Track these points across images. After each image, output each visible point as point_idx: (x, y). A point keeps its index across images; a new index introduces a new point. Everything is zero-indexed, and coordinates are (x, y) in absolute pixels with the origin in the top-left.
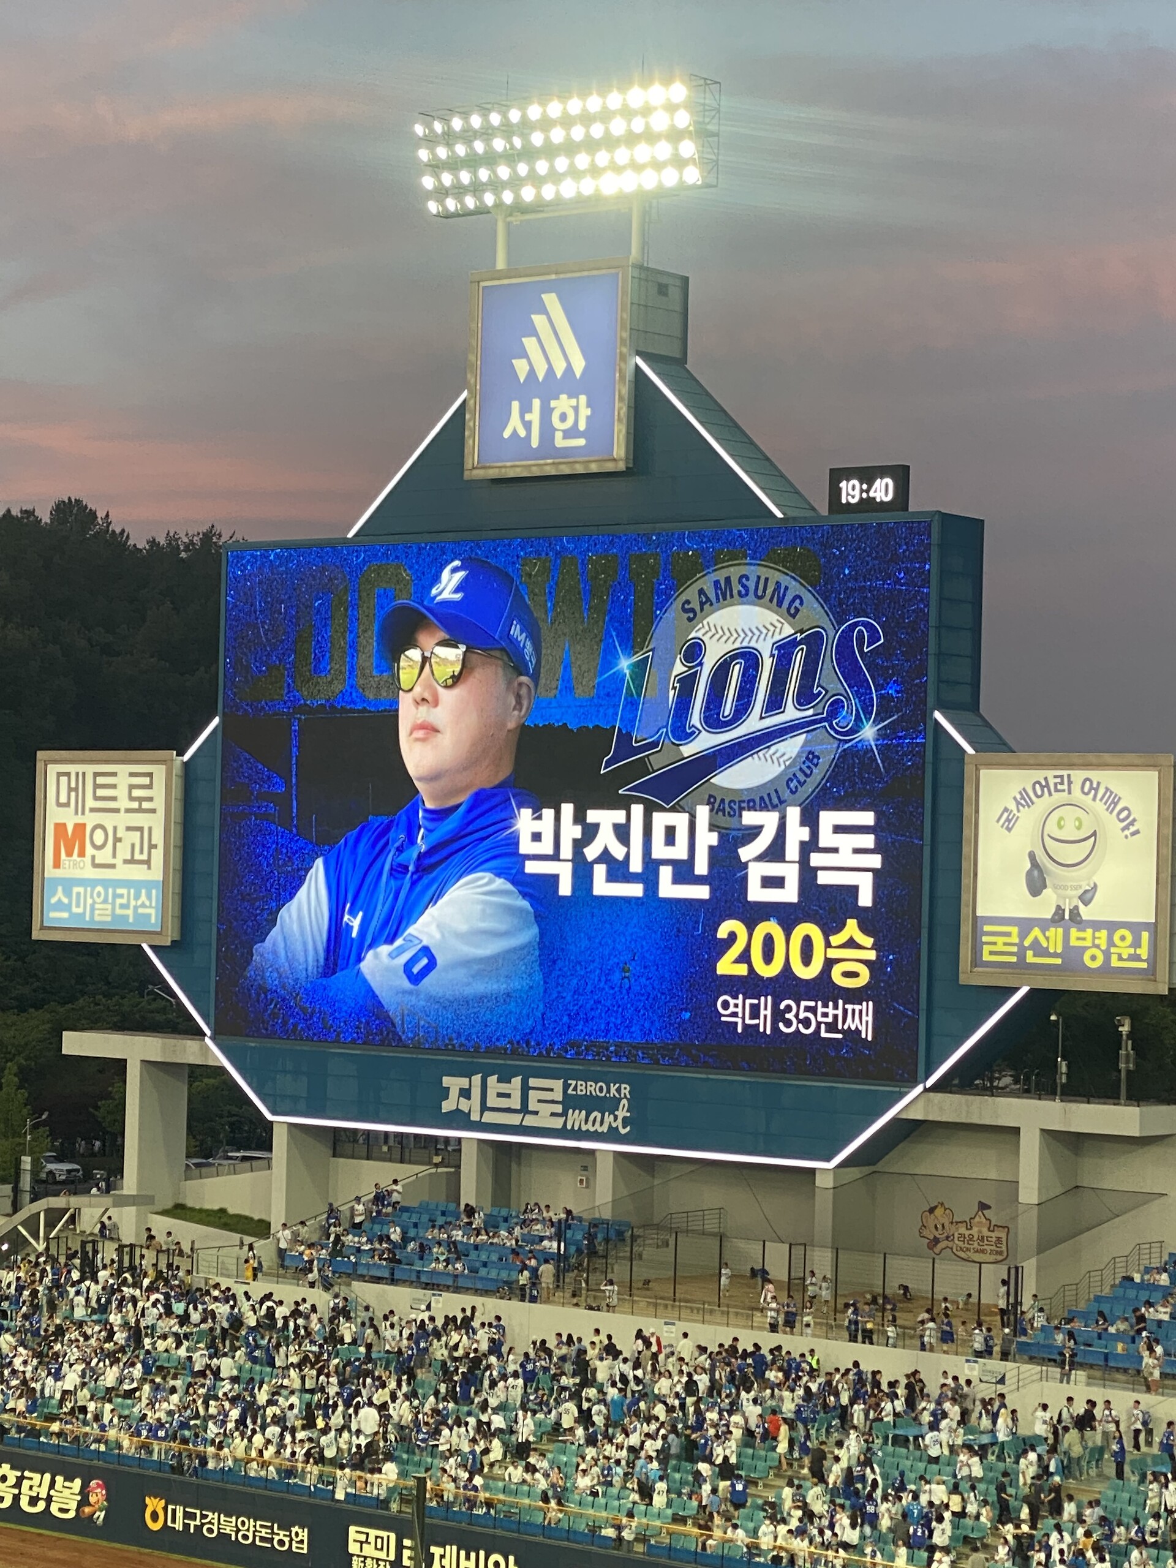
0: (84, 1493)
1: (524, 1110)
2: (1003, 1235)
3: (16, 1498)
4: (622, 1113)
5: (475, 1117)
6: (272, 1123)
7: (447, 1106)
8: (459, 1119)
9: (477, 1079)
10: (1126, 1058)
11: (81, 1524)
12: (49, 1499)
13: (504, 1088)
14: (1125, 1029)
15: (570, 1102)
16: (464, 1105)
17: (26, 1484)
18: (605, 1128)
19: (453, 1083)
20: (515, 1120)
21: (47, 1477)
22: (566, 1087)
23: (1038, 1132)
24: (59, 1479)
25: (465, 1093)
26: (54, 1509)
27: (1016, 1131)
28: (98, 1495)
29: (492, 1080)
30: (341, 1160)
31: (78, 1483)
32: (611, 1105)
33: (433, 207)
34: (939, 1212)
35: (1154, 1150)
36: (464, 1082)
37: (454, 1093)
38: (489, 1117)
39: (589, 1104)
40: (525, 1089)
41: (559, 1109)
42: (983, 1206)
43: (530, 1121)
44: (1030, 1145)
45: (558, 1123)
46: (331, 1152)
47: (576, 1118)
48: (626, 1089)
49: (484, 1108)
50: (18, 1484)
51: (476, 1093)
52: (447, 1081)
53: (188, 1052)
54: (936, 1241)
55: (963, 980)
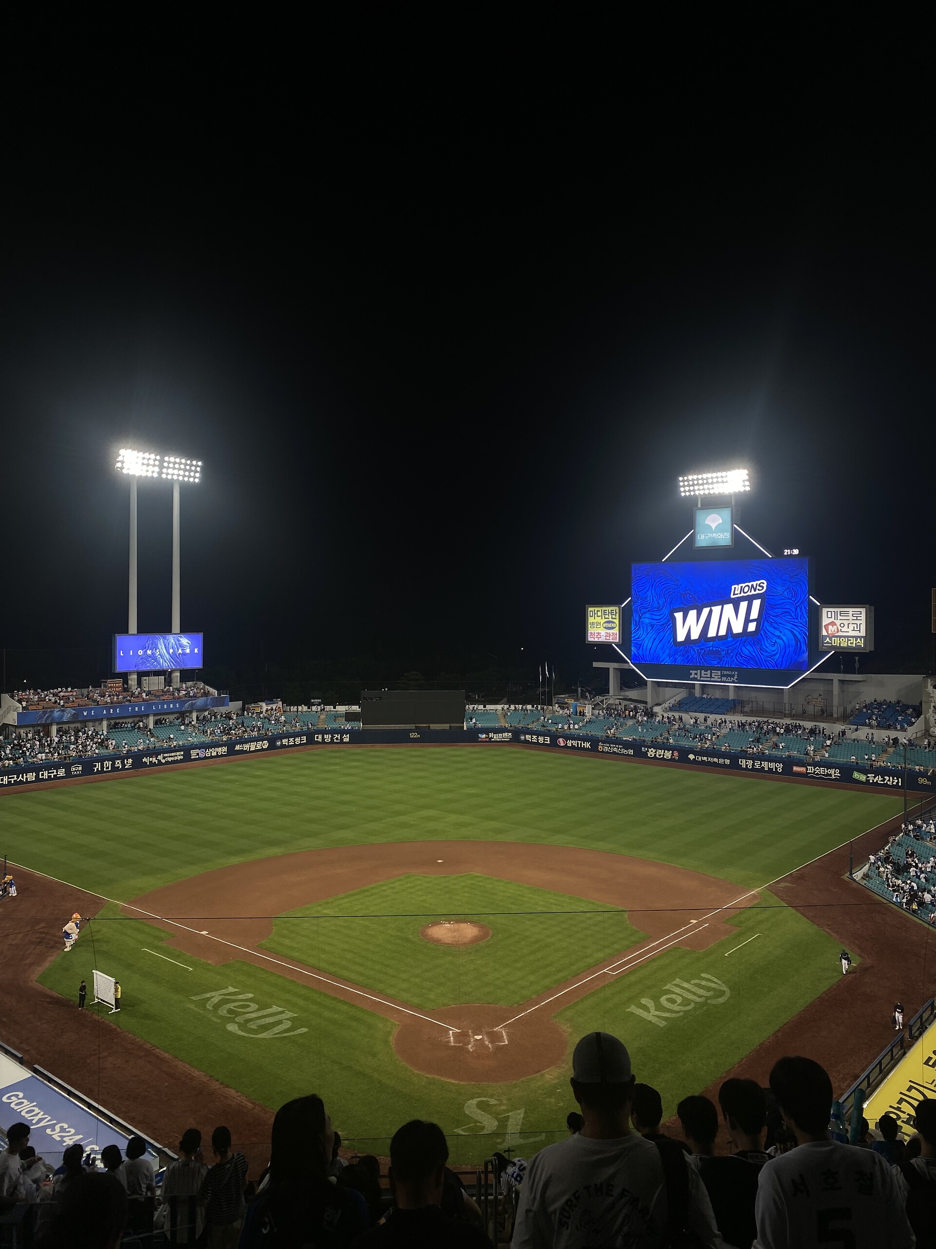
0: (673, 755)
1: (711, 677)
2: (825, 701)
3: (655, 755)
4: (735, 678)
5: (699, 679)
6: (647, 681)
7: (691, 677)
8: (696, 679)
9: (699, 671)
10: (857, 665)
11: (672, 760)
12: (664, 755)
13: (706, 673)
14: (857, 659)
15: (722, 676)
16: (696, 676)
17: (657, 752)
18: (731, 681)
19: (693, 672)
20: (709, 679)
21: (663, 751)
22: (721, 672)
23: (837, 681)
24: (666, 751)
25: (696, 674)
26: (665, 757)
27: (832, 680)
28: (676, 754)
29: (703, 671)
30: (660, 688)
31: (671, 751)
32: (733, 676)
33: (683, 494)
34: (809, 696)
35: (861, 683)
36: (696, 672)
37: (693, 674)
38: (702, 679)
39: (727, 676)
40: (711, 673)
41: (720, 677)
42: (820, 695)
43: (712, 679)
44: (836, 684)
45: (720, 680)
46: (657, 686)
47: (724, 679)
48: (736, 673)
49: (701, 677)
50: (656, 752)
51: (699, 674)
52: (691, 671)
53: (625, 666)
54: (809, 702)
55: (819, 650)
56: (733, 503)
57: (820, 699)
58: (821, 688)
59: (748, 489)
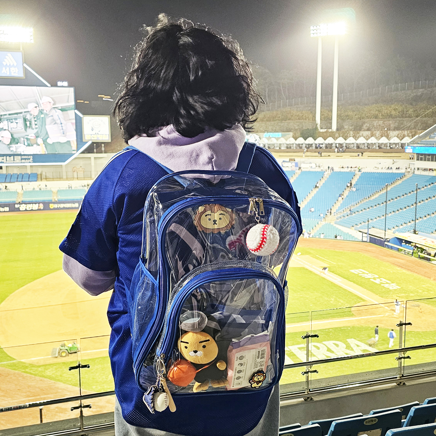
1: (14, 160)
13: (10, 158)
16: (3, 161)
22: (21, 157)
23: (94, 158)
27: (90, 158)
28: (41, 206)
31: (37, 204)
32: (29, 159)
34: (75, 168)
37: (1, 159)
38: (7, 162)
39: (25, 159)
42: (81, 167)
47: (23, 161)
48: (31, 157)
51: (5, 159)
55: (83, 141)
56: (21, 49)
57: (81, 169)
58: (81, 162)
59: (32, 41)
